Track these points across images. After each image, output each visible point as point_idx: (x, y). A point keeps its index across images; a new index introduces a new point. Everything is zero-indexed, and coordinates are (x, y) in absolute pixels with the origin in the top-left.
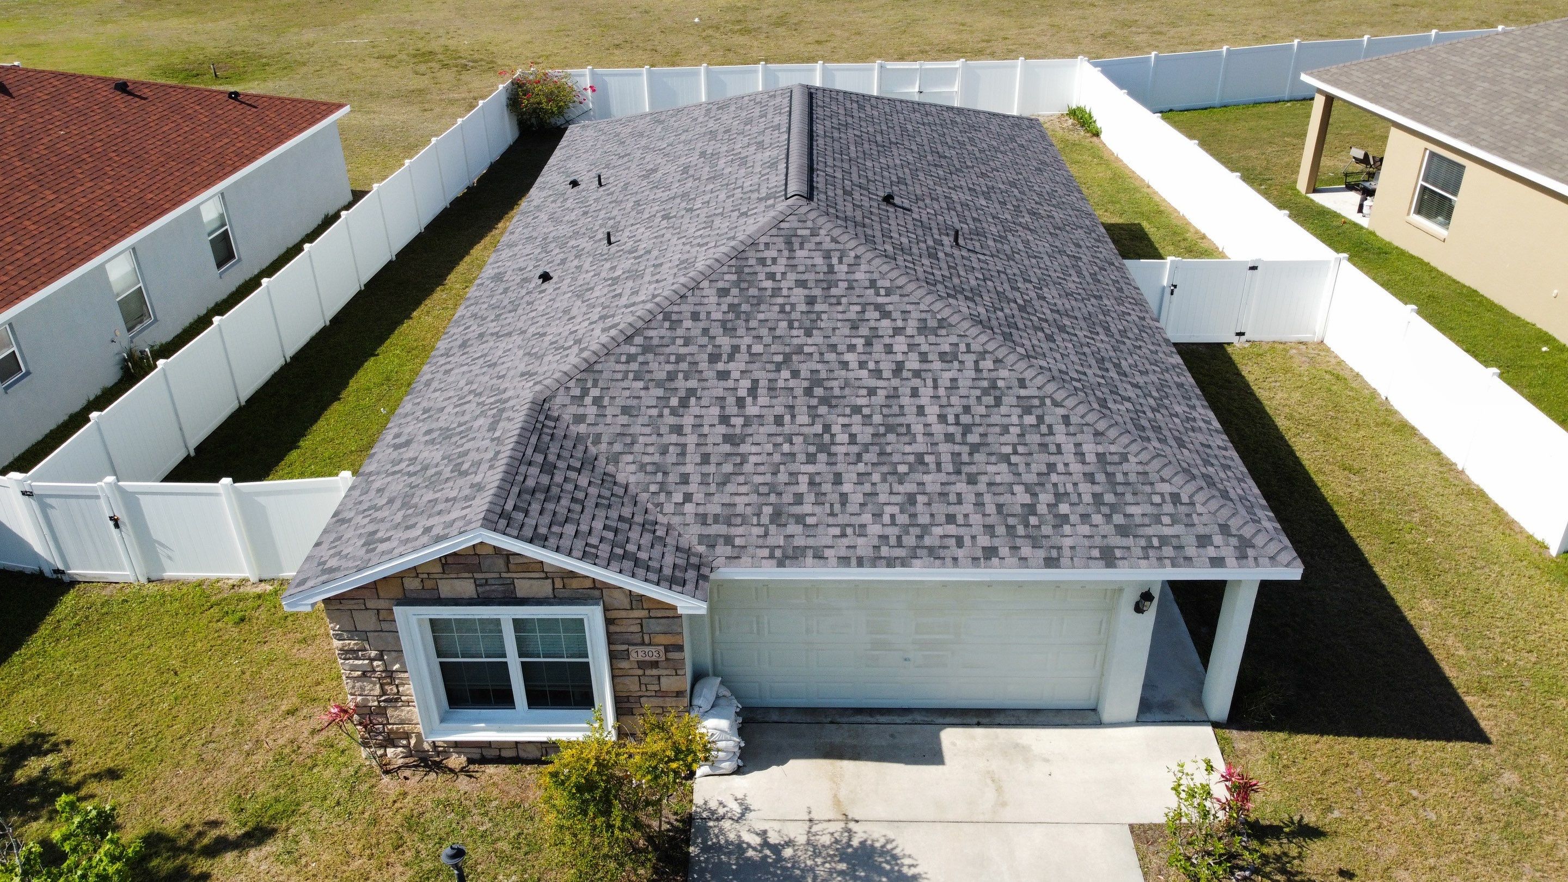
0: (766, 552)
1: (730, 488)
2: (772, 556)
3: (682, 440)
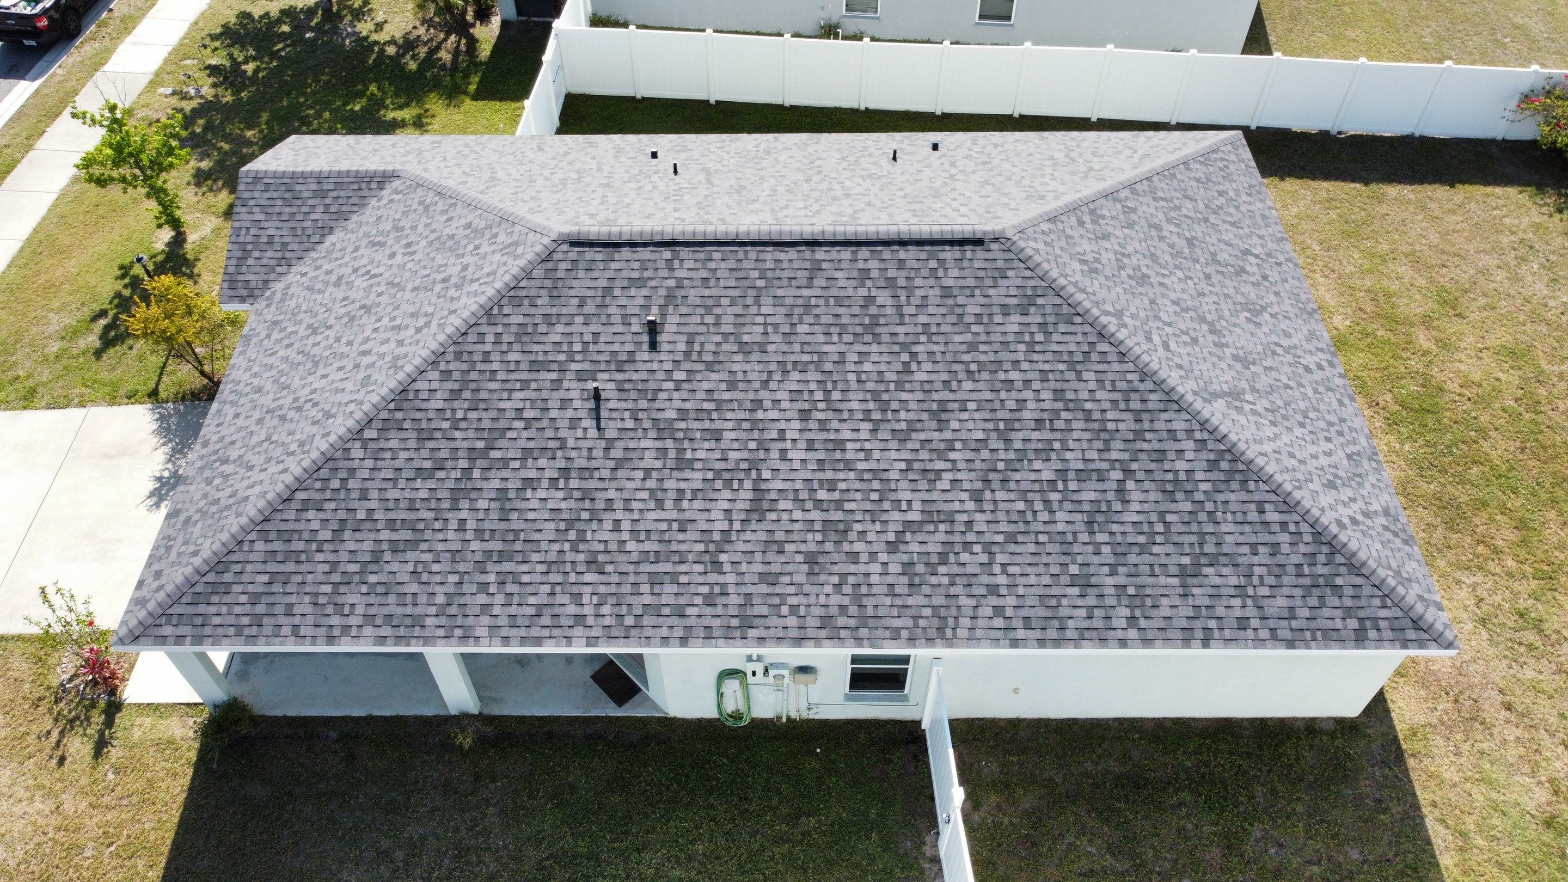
1: (304, 293)
3: (348, 255)
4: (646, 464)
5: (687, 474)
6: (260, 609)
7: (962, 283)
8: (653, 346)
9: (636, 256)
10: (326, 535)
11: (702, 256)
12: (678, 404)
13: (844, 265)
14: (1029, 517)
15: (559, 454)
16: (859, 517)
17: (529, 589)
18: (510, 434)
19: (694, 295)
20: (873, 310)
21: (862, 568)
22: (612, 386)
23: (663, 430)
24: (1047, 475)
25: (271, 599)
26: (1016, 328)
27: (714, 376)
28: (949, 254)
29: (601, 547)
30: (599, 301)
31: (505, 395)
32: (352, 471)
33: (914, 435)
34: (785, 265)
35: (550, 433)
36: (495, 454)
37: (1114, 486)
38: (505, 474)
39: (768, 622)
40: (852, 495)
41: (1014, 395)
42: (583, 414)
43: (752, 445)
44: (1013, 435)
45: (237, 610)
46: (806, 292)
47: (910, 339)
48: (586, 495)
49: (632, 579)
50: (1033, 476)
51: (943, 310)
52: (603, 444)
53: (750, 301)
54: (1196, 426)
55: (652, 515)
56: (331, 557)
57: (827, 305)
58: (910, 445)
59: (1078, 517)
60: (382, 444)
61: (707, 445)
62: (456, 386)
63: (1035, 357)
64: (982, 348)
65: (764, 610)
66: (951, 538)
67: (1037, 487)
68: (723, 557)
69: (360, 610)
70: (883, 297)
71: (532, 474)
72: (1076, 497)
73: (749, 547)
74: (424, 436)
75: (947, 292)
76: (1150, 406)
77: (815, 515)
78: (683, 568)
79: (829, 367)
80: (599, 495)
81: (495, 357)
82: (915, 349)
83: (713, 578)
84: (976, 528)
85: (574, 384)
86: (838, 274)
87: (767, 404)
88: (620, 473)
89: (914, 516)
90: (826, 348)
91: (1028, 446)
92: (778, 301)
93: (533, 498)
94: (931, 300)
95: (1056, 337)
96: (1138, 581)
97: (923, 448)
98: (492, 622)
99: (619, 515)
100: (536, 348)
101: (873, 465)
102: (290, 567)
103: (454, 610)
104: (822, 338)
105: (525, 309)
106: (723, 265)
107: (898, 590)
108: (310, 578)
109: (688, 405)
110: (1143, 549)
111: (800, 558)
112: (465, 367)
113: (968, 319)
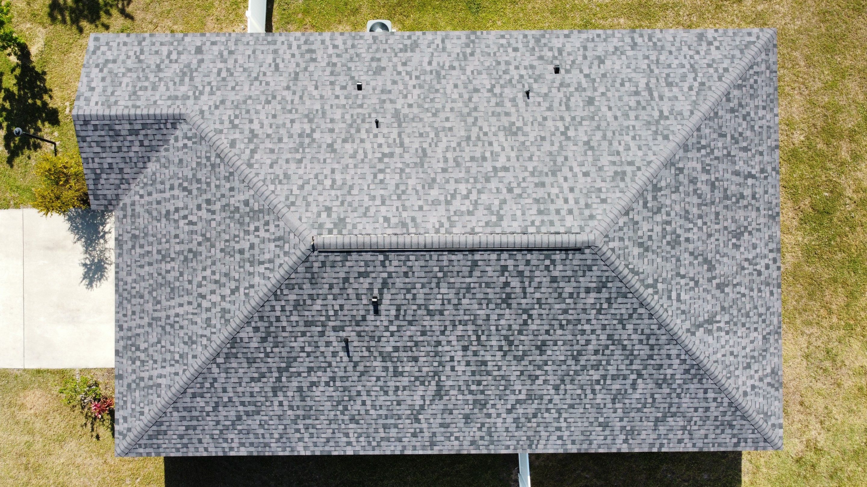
0: (121, 233)
1: (146, 215)
2: (120, 235)
3: (167, 190)
4: (377, 373)
5: (400, 378)
6: (185, 441)
7: (563, 274)
8: (377, 312)
9: (361, 258)
10: (209, 409)
11: (403, 258)
12: (394, 344)
13: (491, 263)
14: (583, 396)
15: (328, 369)
16: (493, 397)
17: (321, 431)
18: (299, 360)
19: (399, 282)
20: (508, 290)
21: (492, 420)
22: (354, 334)
23: (385, 357)
24: (596, 377)
25: (189, 437)
26: (592, 301)
27: (413, 328)
28: (558, 256)
29: (357, 413)
30: (341, 285)
31: (293, 339)
32: (215, 380)
33: (526, 358)
34: (455, 263)
35: (321, 359)
36: (292, 370)
37: (631, 382)
38: (300, 379)
39: (444, 443)
40: (489, 388)
41: (585, 337)
42: (339, 349)
43: (436, 364)
44: (580, 358)
45: (173, 441)
46: (468, 280)
47: (528, 307)
48: (345, 389)
49: (374, 426)
50: (588, 378)
51: (550, 290)
52: (352, 364)
53: (433, 285)
54: (683, 352)
55: (383, 398)
56: (215, 418)
57: (480, 286)
58: (523, 363)
59: (609, 396)
60: (228, 365)
61: (410, 364)
62: (264, 335)
63: (601, 317)
64: (570, 312)
65: (442, 439)
66: (540, 406)
67: (589, 383)
68: (420, 417)
69: (236, 440)
70: (515, 283)
71: (315, 379)
72: (609, 387)
73: (434, 412)
74: (251, 361)
75: (554, 280)
76: (660, 342)
77: (470, 397)
78: (400, 421)
79: (480, 322)
80: (352, 389)
81: (283, 318)
82: (531, 312)
83: (416, 425)
84: (554, 402)
85: (332, 333)
86: (488, 269)
87: (444, 343)
88: (363, 378)
89: (522, 397)
90: (478, 312)
91: (588, 363)
92: (451, 286)
93: (317, 391)
94: (543, 284)
95: (615, 306)
96: (633, 424)
97: (530, 364)
98: (305, 444)
99: (364, 398)
100: (306, 313)
101: (502, 373)
102: (194, 423)
103: (284, 440)
104: (476, 306)
105: (297, 291)
106: (417, 263)
107: (510, 429)
108: (206, 427)
109: (398, 344)
110: (639, 410)
111: (461, 416)
112: (266, 324)
113: (564, 295)
